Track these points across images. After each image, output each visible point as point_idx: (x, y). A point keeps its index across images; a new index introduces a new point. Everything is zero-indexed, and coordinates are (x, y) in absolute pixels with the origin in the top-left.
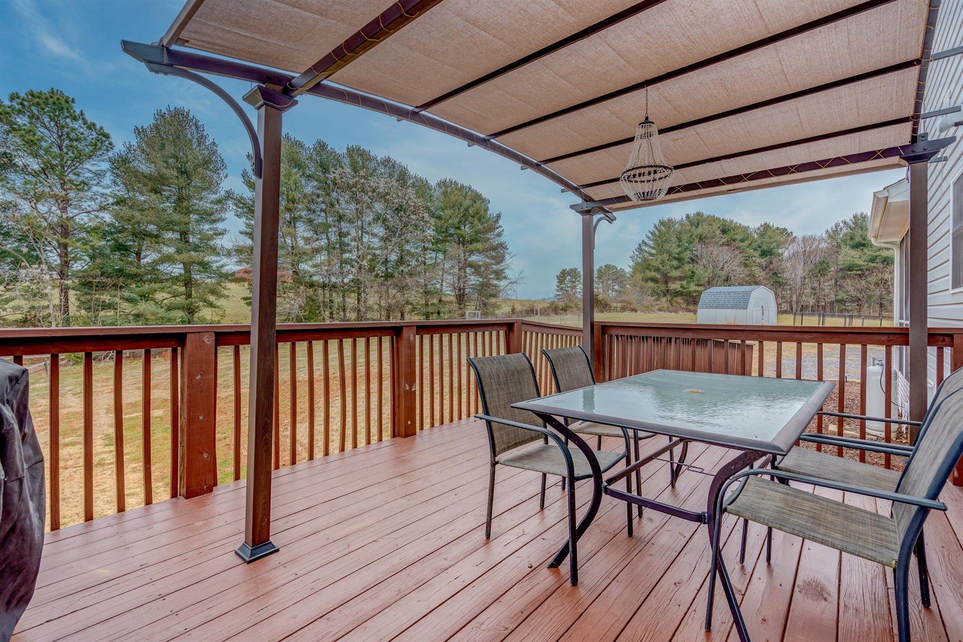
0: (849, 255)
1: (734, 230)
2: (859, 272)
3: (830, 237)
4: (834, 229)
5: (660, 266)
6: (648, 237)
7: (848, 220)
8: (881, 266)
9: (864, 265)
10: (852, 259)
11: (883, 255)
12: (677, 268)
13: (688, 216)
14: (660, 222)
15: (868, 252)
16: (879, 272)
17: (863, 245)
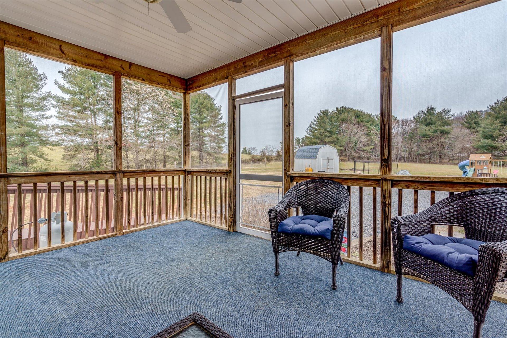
0: (424, 129)
1: (362, 116)
2: (428, 138)
3: (415, 119)
4: (418, 115)
5: (319, 136)
6: (314, 120)
7: (424, 110)
8: (440, 135)
9: (431, 135)
10: (425, 131)
11: (441, 129)
12: (329, 137)
13: (337, 109)
14: (321, 112)
15: (433, 127)
16: (439, 138)
17: (432, 124)
